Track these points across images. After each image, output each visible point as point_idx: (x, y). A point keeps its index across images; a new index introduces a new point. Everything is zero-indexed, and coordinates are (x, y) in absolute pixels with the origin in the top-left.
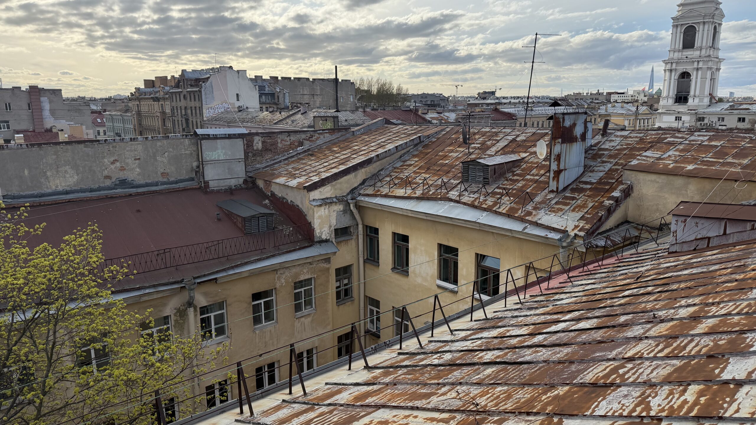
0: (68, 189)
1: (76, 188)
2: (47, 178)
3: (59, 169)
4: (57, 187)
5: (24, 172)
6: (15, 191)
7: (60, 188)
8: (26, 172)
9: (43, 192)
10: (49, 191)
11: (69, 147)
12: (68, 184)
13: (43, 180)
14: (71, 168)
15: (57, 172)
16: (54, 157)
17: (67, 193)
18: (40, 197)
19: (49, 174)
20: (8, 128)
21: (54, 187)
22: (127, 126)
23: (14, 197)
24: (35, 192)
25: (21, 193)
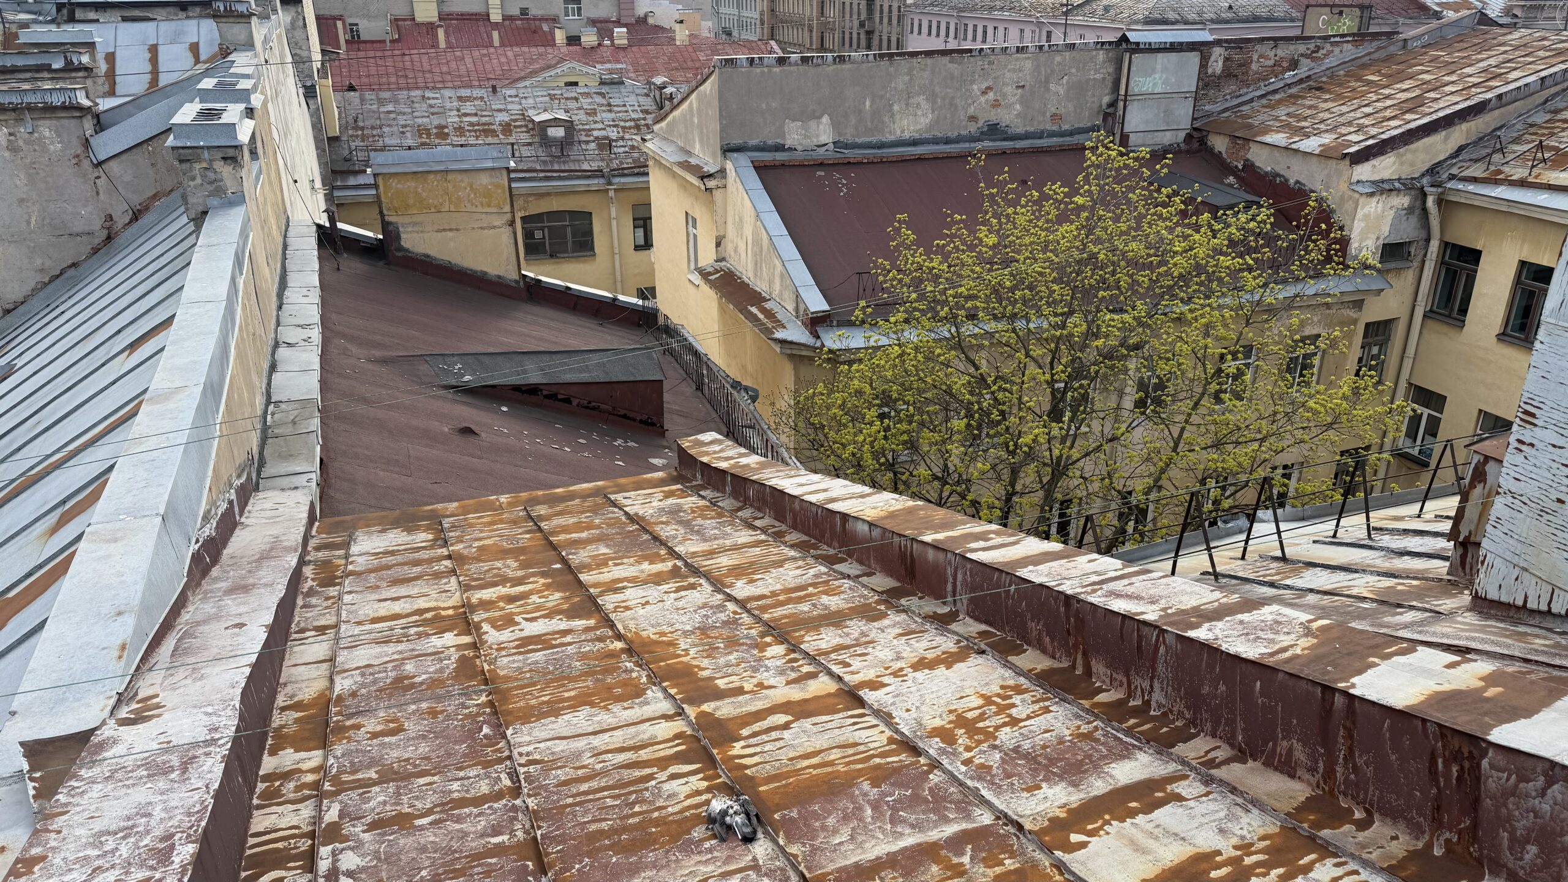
0: (917, 136)
1: (927, 136)
2: (892, 116)
3: (911, 101)
4: (903, 132)
5: (864, 103)
6: (849, 137)
7: (907, 135)
8: (868, 103)
9: (884, 140)
10: (892, 138)
11: (929, 61)
12: (919, 127)
13: (886, 119)
14: (927, 99)
15: (907, 105)
16: (907, 78)
17: (914, 143)
18: (879, 148)
19: (896, 108)
20: (579, 14)
21: (899, 132)
22: (745, 13)
23: (847, 146)
24: (873, 139)
25: (857, 140)
